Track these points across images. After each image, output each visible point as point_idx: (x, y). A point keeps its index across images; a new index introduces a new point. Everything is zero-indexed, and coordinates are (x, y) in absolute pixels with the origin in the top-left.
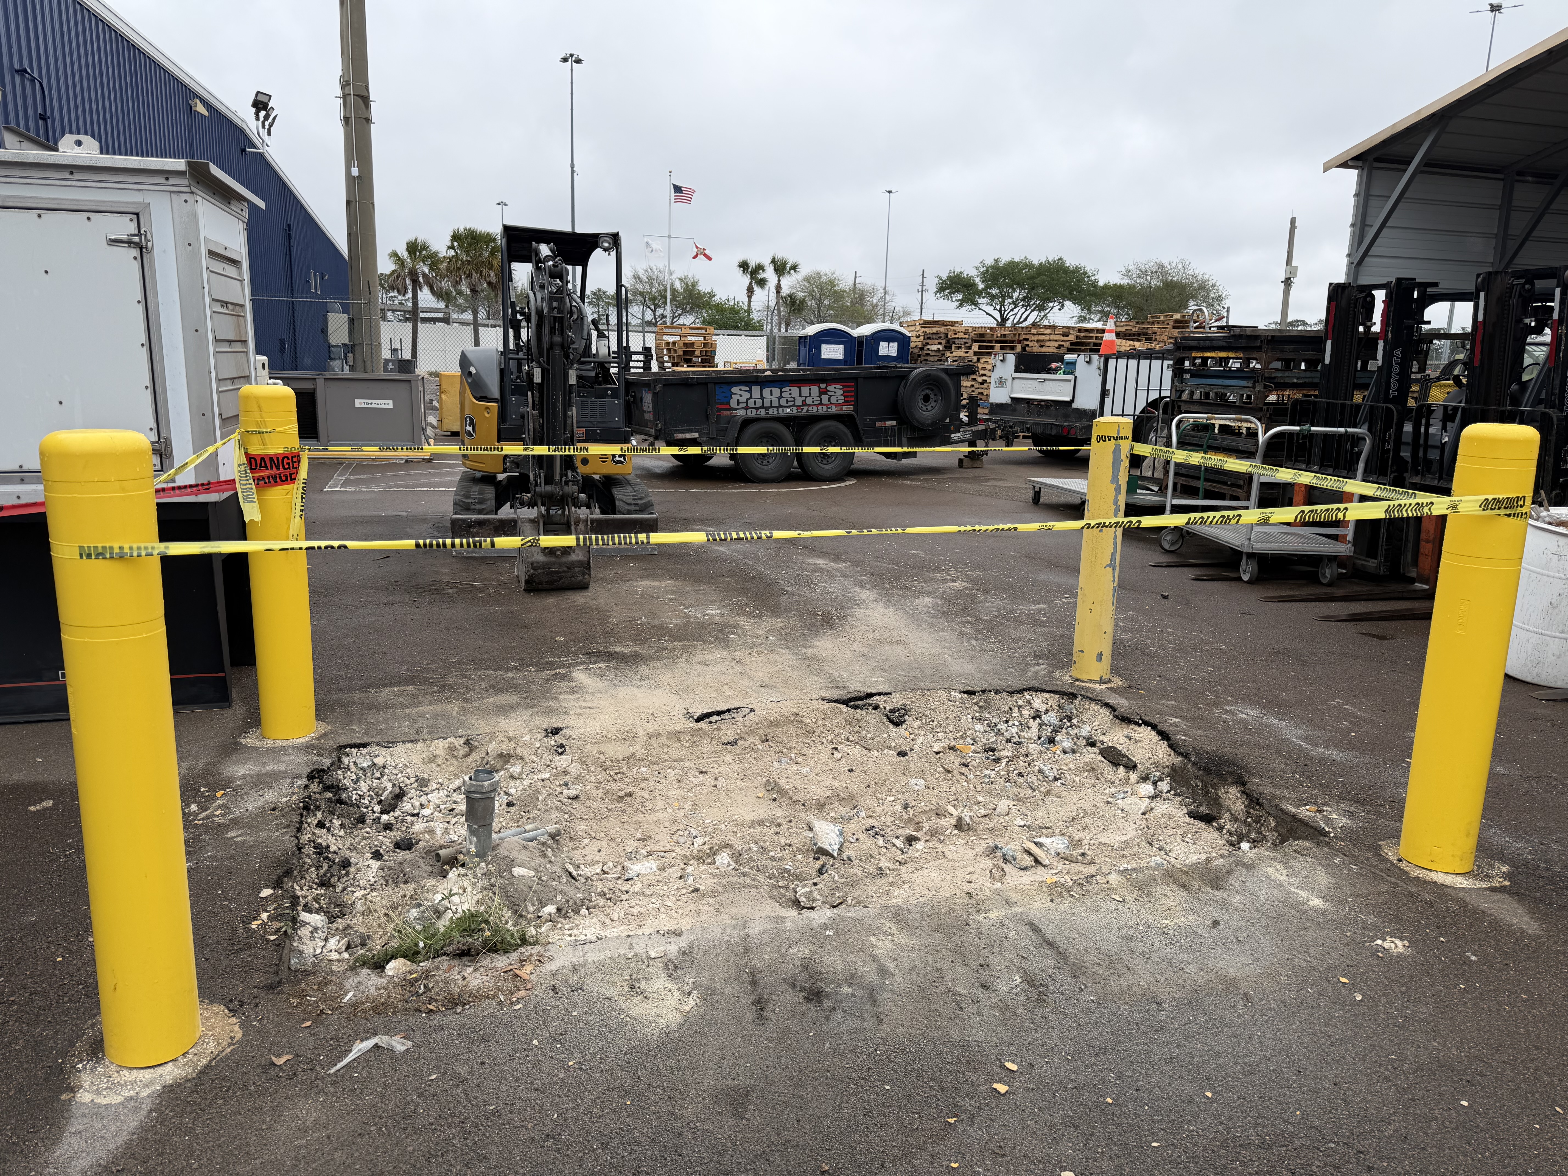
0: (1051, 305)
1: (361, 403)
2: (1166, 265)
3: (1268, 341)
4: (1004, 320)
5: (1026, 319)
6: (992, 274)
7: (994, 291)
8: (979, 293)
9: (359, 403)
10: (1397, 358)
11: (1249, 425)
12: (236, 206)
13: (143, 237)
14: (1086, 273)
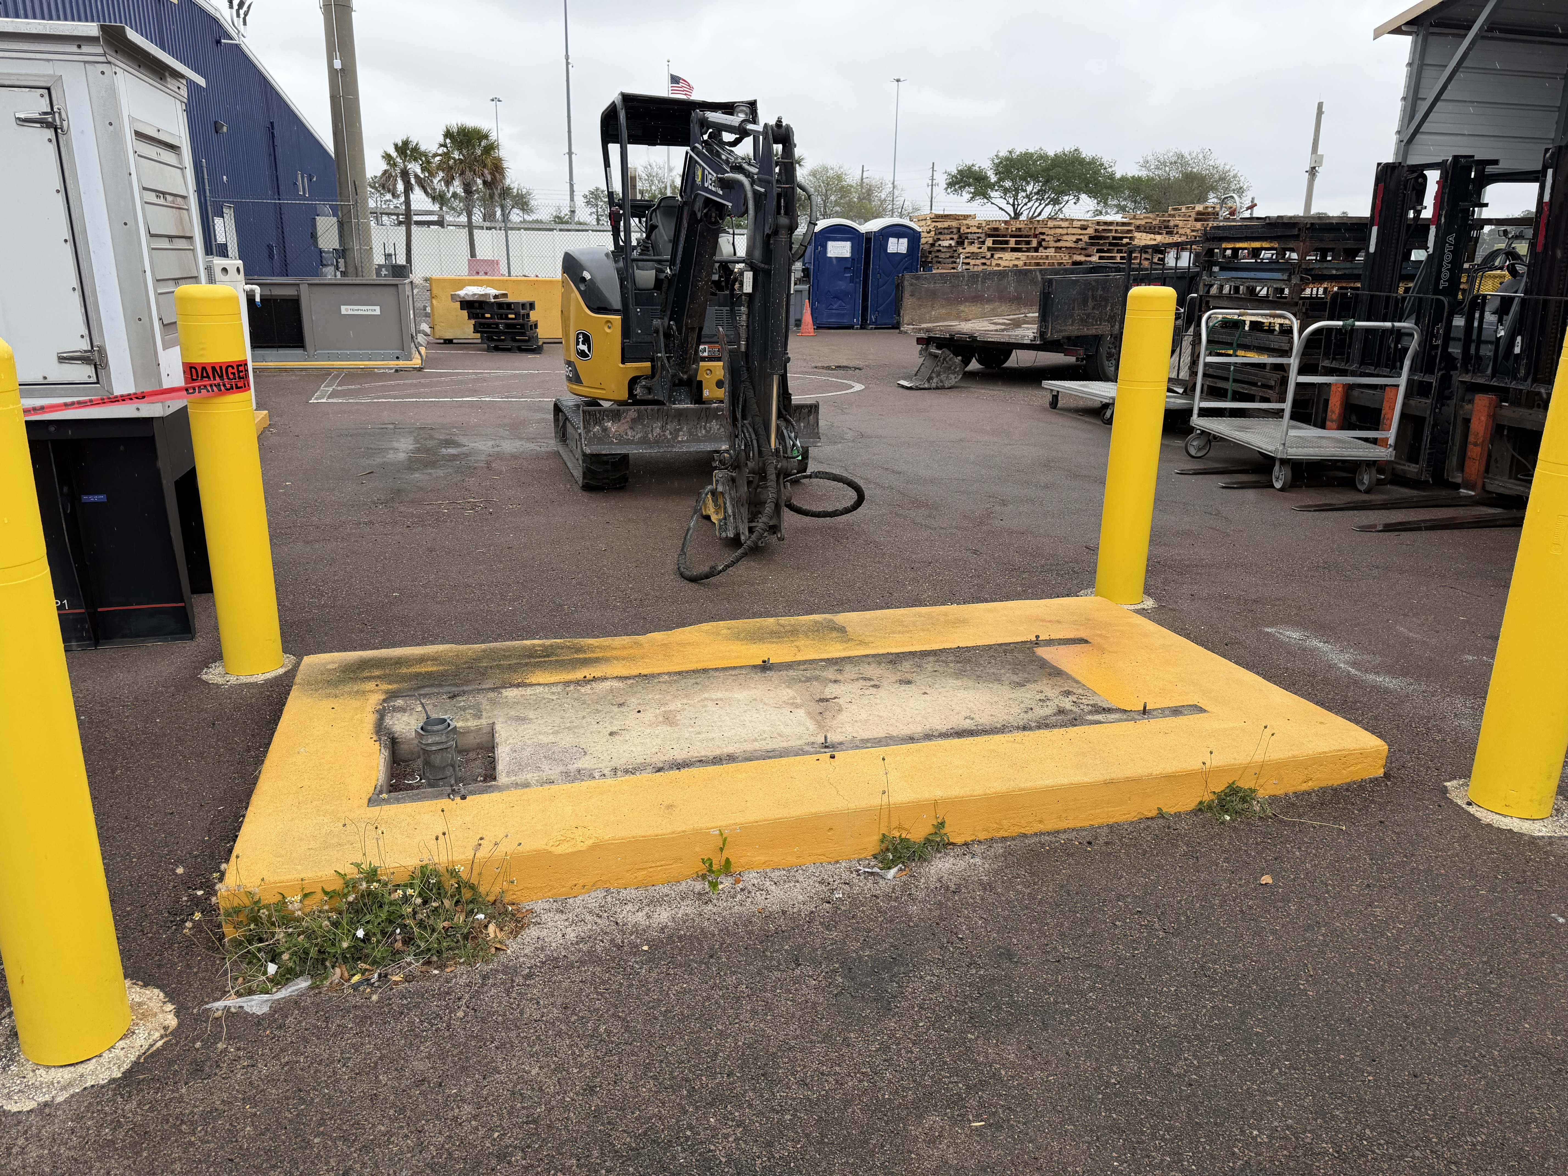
0: (1066, 198)
1: (347, 310)
2: (1186, 155)
3: (1307, 229)
4: (1017, 215)
5: (1040, 214)
6: (1005, 166)
7: (1008, 184)
8: (992, 186)
9: (345, 310)
10: (1450, 245)
11: (1281, 321)
12: (172, 83)
13: (57, 115)
14: (1103, 165)
